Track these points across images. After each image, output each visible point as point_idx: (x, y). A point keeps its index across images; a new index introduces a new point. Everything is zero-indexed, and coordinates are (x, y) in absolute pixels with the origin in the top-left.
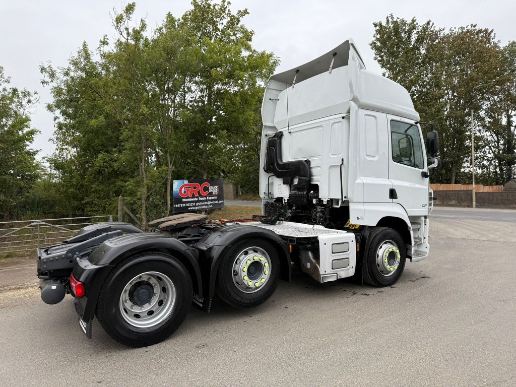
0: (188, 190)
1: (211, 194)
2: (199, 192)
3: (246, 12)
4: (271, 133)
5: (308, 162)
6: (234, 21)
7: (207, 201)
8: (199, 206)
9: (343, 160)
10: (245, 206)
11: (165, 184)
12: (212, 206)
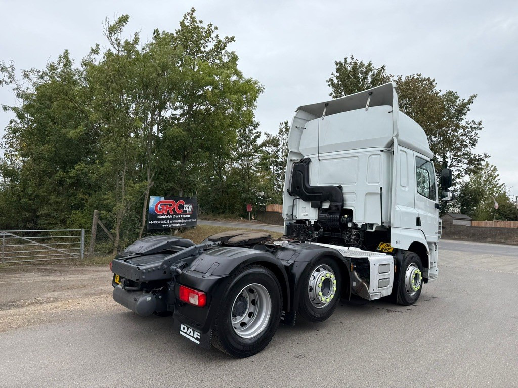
0: (163, 207)
1: (185, 212)
2: (174, 209)
3: (232, 39)
4: (297, 159)
5: (340, 188)
6: (220, 46)
7: (180, 219)
8: (173, 223)
9: (381, 189)
10: (216, 226)
11: (142, 200)
12: (185, 224)
